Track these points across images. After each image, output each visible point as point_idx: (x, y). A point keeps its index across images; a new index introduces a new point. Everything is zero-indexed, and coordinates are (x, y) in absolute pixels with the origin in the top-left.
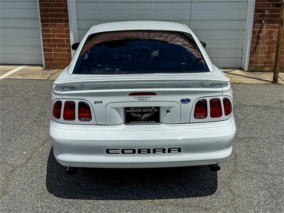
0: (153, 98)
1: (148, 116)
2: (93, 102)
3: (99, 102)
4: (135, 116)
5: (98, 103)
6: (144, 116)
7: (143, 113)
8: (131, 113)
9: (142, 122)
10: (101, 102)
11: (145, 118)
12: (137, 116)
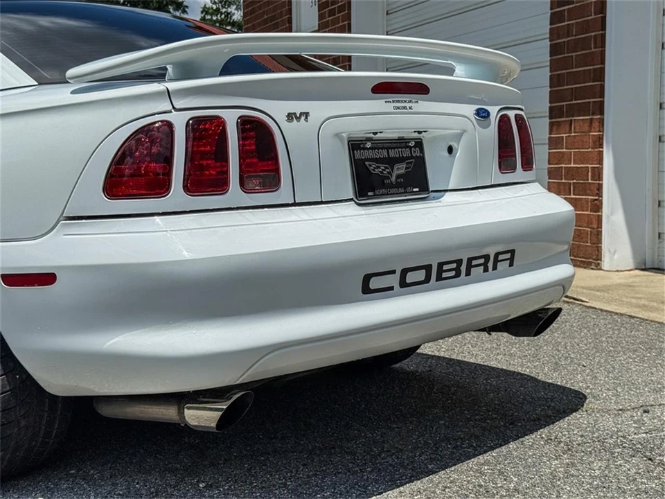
1: (403, 171)
3: (301, 114)
4: (377, 171)
5: (298, 119)
6: (396, 172)
7: (391, 162)
8: (367, 163)
9: (394, 191)
10: (307, 116)
11: (398, 176)
12: (380, 172)
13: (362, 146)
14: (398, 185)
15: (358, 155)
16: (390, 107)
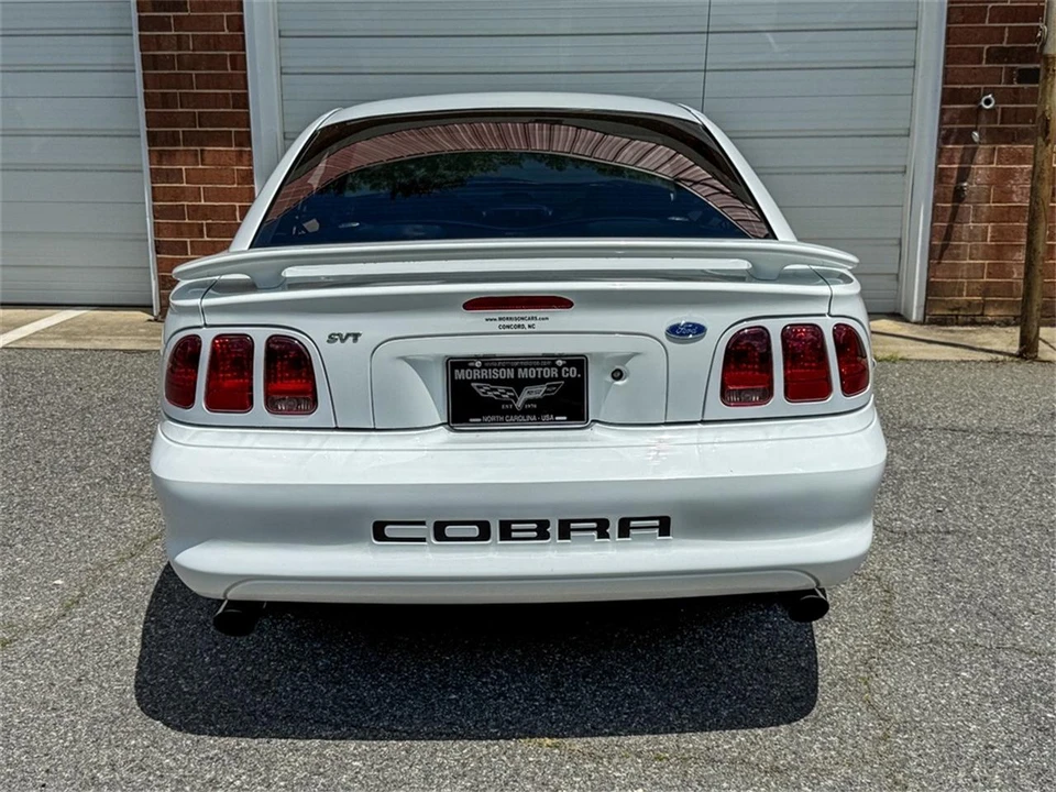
0: (557, 319)
1: (539, 395)
2: (322, 339)
3: (348, 335)
4: (490, 394)
5: (343, 341)
6: (525, 395)
7: (519, 384)
8: (474, 385)
9: (517, 418)
10: (356, 336)
11: (529, 401)
12: (497, 396)
13: (471, 364)
14: (525, 412)
15: (460, 375)
16: (494, 326)
